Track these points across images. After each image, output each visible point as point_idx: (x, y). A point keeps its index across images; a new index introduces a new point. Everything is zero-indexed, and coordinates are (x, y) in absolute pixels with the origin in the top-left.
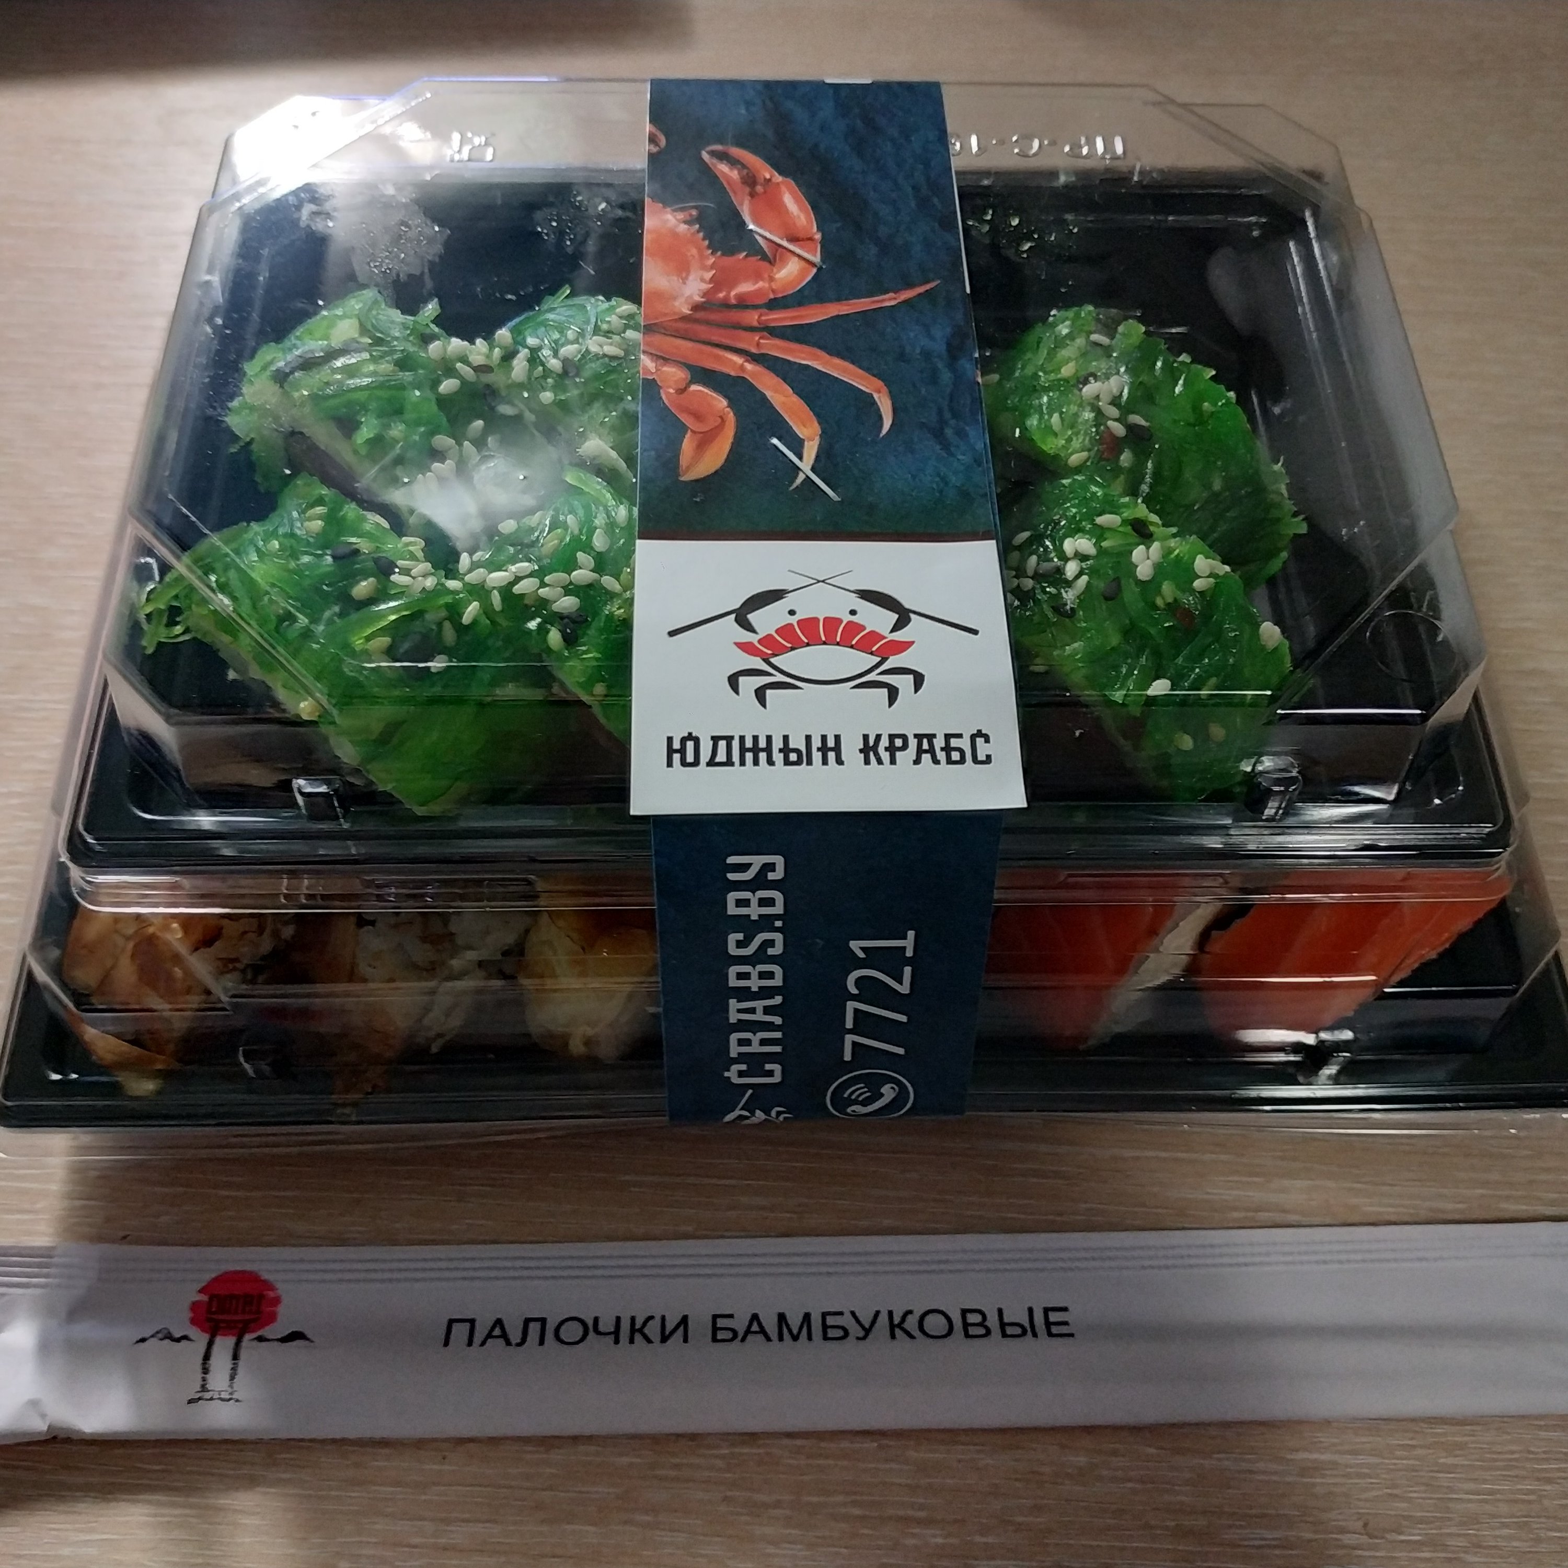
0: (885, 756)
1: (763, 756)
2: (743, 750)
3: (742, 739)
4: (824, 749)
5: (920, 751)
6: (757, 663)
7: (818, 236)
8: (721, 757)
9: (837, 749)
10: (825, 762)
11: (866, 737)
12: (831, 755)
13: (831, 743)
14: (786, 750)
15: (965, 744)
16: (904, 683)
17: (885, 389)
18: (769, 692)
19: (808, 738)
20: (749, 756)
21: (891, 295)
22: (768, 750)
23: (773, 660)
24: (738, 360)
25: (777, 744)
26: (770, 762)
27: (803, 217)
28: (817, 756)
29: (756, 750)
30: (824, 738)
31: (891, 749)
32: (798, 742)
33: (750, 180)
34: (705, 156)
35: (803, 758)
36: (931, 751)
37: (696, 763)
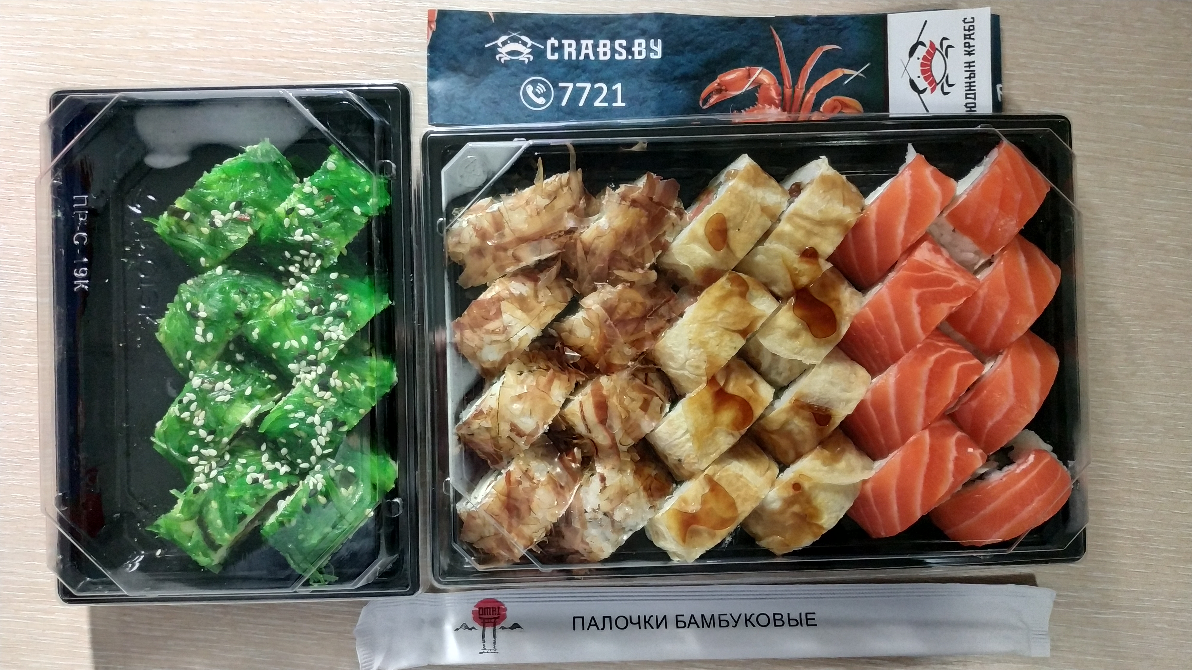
0: (972, 49)
1: (972, 84)
2: (970, 90)
3: (966, 90)
4: (970, 66)
5: (970, 38)
6: (939, 87)
7: (748, 68)
8: (973, 96)
9: (970, 63)
10: (974, 66)
11: (965, 54)
12: (972, 64)
13: (967, 65)
14: (970, 78)
15: (967, 25)
16: (946, 43)
17: (821, 47)
18: (950, 83)
19: (966, 71)
20: (972, 88)
21: (777, 43)
22: (970, 83)
23: (938, 81)
24: (808, 96)
25: (968, 80)
26: (974, 82)
27: (737, 73)
28: (972, 69)
29: (970, 86)
30: (966, 67)
31: (969, 46)
32: (967, 74)
33: (719, 91)
34: (705, 107)
35: (973, 72)
36: (970, 35)
37: (975, 103)
